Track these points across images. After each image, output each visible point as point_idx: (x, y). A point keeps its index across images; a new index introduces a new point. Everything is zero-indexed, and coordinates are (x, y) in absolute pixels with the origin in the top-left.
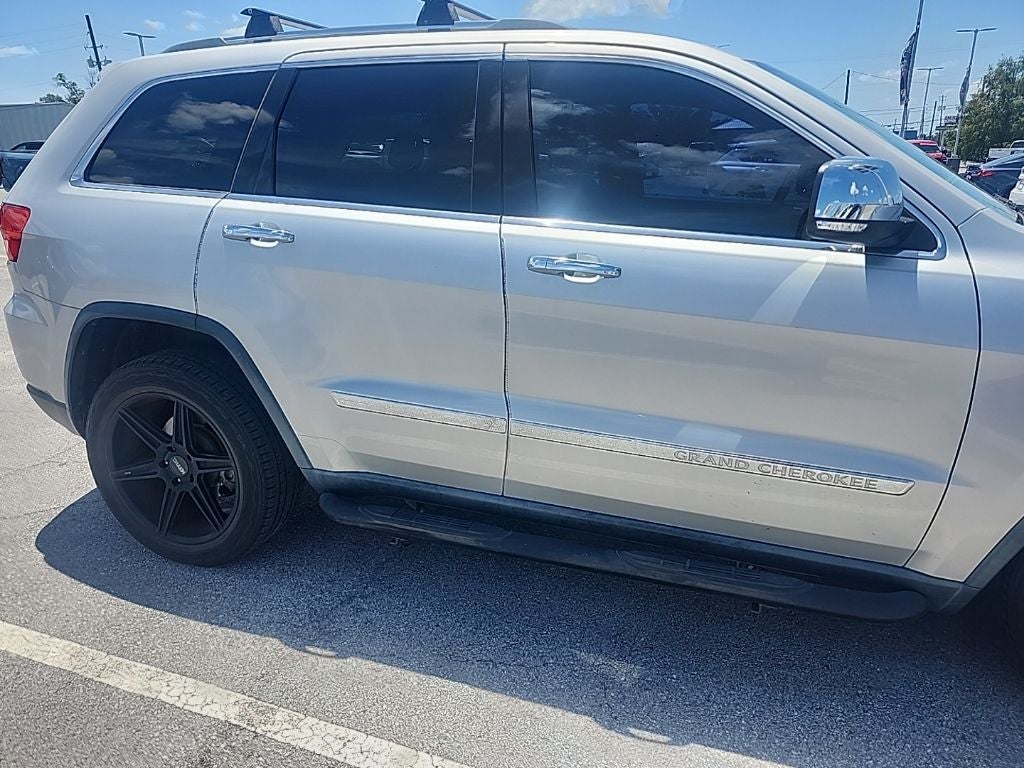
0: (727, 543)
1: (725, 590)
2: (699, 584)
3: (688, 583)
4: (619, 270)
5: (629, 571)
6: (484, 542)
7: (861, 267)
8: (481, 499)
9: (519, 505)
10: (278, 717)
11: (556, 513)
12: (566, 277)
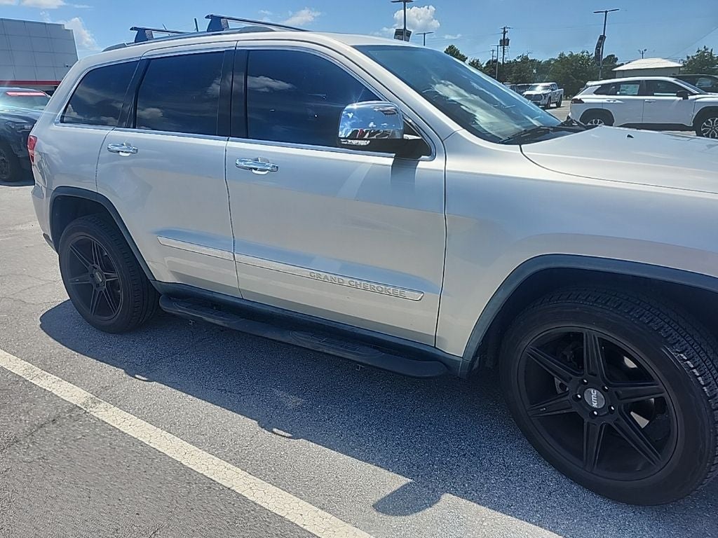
0: (346, 328)
1: (338, 354)
2: (325, 351)
3: (320, 350)
4: (277, 167)
5: (293, 342)
6: (228, 324)
7: (389, 166)
8: (232, 300)
9: (250, 304)
10: (102, 405)
11: (266, 309)
12: (253, 171)
